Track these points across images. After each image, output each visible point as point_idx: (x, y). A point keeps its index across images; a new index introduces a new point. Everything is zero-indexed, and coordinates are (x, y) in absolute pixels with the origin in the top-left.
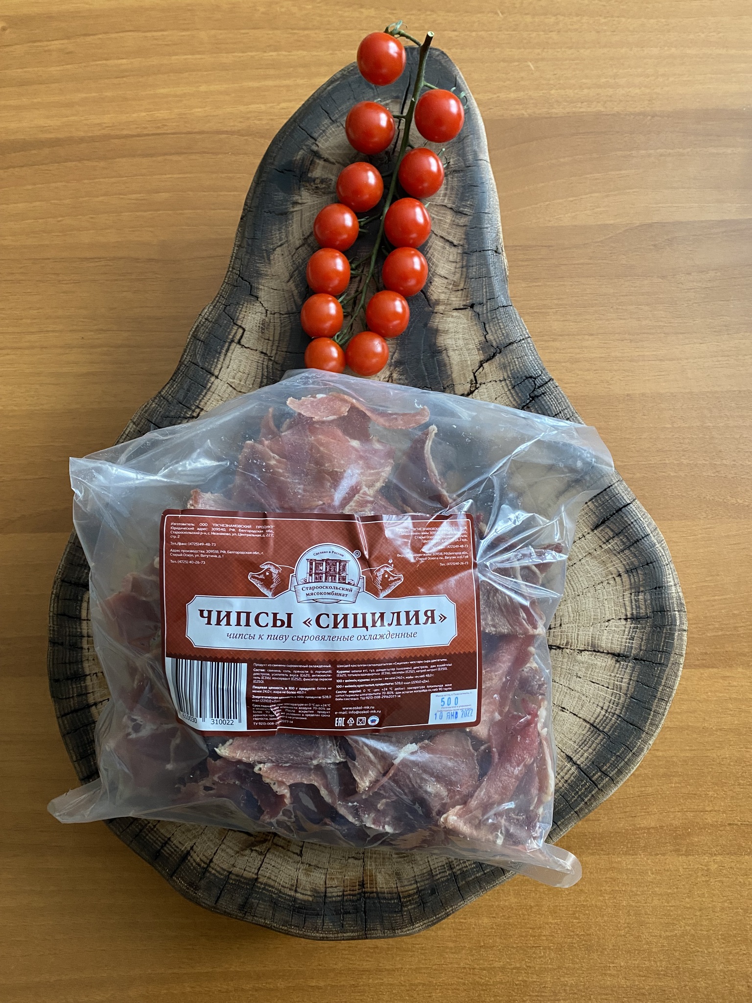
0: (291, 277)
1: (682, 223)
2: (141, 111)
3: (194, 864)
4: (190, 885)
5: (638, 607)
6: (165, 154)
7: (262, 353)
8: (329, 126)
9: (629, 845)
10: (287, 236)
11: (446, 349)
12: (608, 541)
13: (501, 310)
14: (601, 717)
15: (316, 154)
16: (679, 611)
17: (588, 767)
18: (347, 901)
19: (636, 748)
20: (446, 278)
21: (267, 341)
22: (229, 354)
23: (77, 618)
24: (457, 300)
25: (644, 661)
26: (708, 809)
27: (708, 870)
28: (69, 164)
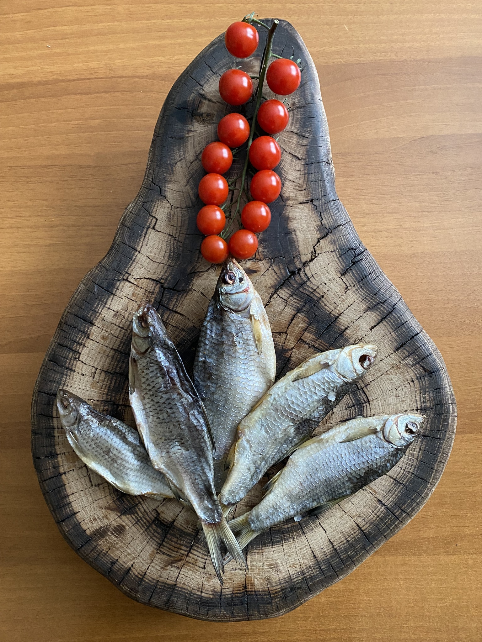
0: (188, 183)
1: (449, 135)
2: (79, 62)
3: (134, 576)
4: (131, 590)
5: (424, 402)
6: (97, 93)
7: (169, 235)
8: (211, 77)
9: (416, 549)
10: (184, 154)
11: (294, 231)
12: (405, 358)
13: (332, 203)
14: (401, 474)
15: (203, 96)
16: (452, 404)
17: (393, 507)
18: (235, 597)
19: (424, 494)
20: (294, 182)
21: (172, 227)
22: (147, 236)
23: (50, 416)
24: (301, 197)
25: (429, 437)
26: (467, 525)
27: (467, 564)
28: (31, 100)
